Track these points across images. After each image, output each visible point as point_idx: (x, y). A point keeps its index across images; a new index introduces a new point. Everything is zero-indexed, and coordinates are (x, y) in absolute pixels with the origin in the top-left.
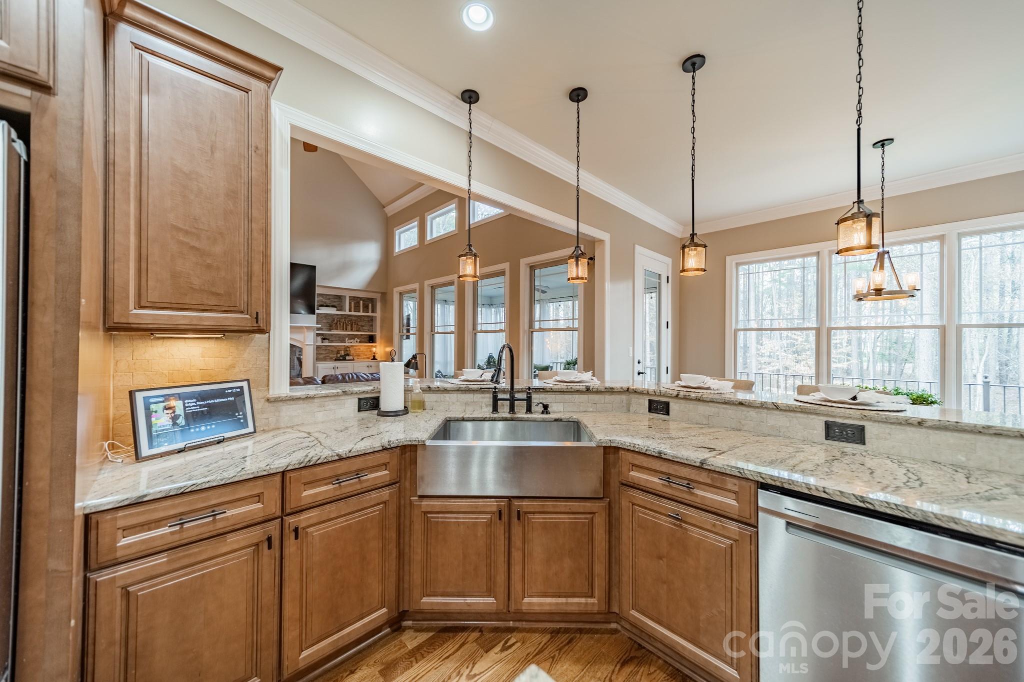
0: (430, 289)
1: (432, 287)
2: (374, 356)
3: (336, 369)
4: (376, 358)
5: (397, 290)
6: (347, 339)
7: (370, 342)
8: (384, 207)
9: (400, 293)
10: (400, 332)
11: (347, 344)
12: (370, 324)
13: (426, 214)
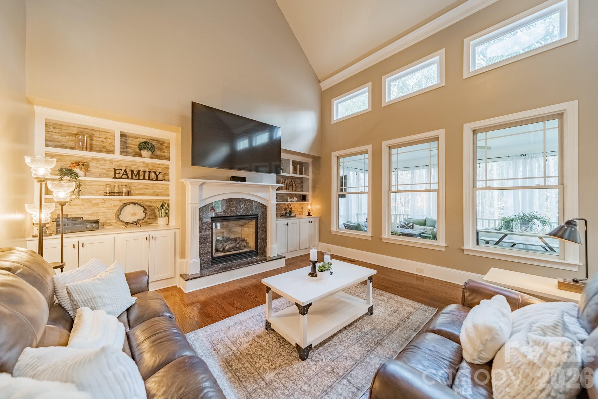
0: (388, 149)
1: (390, 147)
2: (309, 213)
3: (289, 225)
4: (311, 214)
5: (334, 155)
6: (289, 197)
7: (302, 201)
8: (320, 82)
9: (338, 157)
10: (337, 192)
11: (289, 202)
12: (301, 185)
13: (383, 77)
